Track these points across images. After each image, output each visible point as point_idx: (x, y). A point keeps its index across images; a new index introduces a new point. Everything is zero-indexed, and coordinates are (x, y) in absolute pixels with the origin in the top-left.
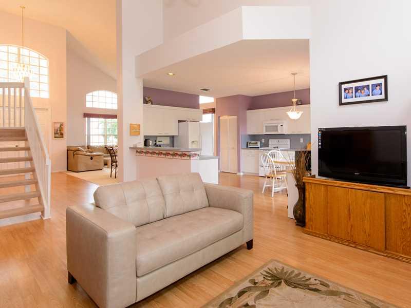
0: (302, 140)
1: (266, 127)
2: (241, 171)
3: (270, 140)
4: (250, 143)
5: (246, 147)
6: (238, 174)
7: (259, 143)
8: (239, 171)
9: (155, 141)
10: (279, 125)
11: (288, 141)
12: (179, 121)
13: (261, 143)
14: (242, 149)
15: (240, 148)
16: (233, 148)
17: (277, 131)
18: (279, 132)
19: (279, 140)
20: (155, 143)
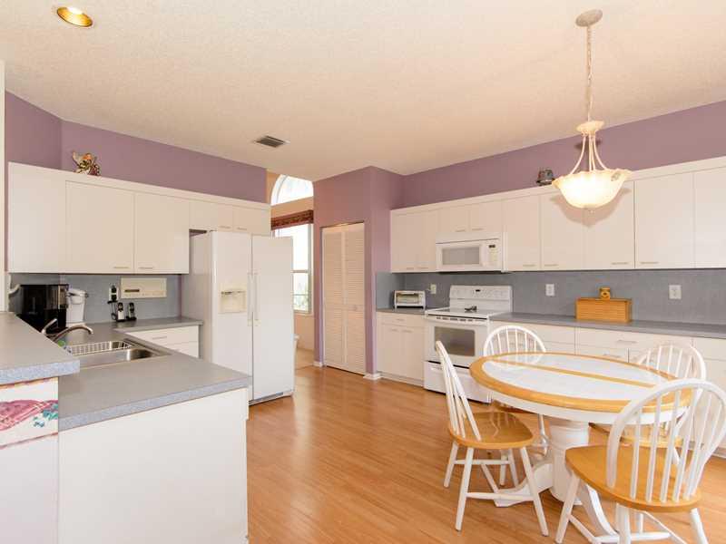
0: (550, 290)
1: (444, 251)
2: (374, 370)
3: (453, 288)
4: (399, 295)
5: (387, 307)
6: (368, 376)
7: (422, 294)
8: (370, 368)
9: (114, 290)
10: (484, 247)
11: (506, 292)
12: (193, 232)
13: (428, 295)
14: (378, 310)
15: (374, 307)
16: (355, 309)
17: (477, 261)
18: (486, 266)
19: (478, 288)
20: (114, 298)
